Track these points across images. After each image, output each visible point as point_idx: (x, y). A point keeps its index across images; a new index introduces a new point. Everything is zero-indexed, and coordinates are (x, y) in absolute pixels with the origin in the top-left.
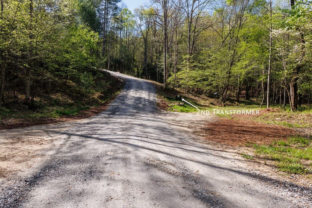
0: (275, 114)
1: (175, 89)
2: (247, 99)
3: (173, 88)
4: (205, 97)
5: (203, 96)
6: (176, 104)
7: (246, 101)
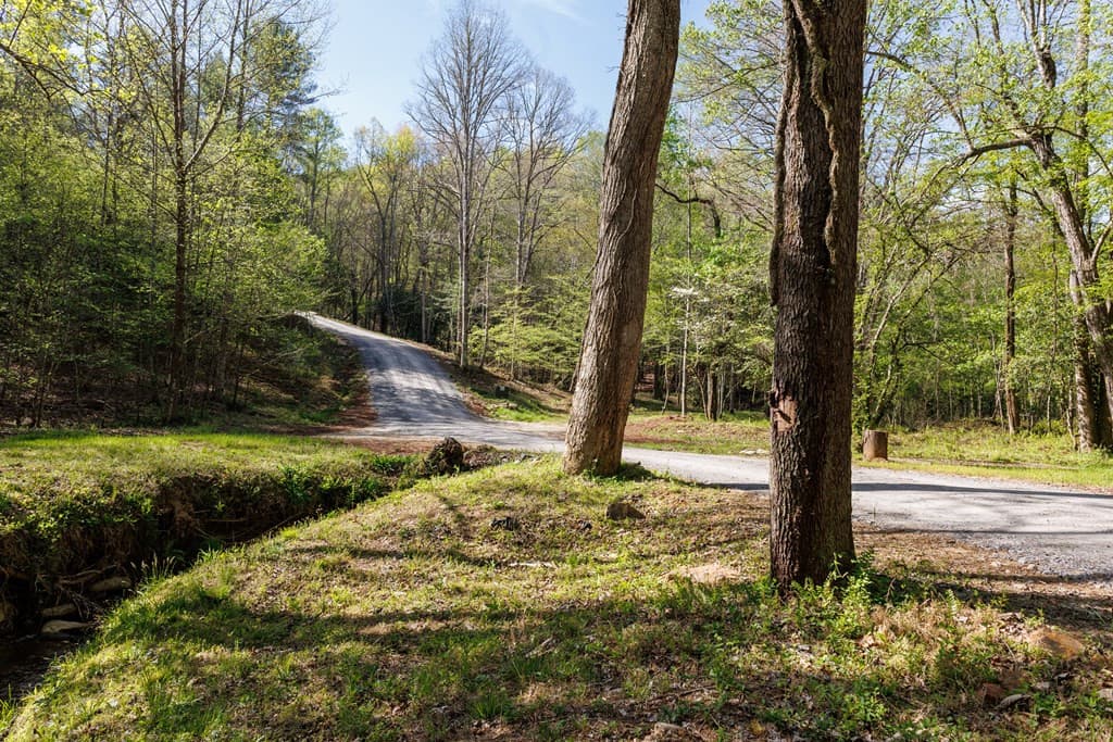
0: (678, 424)
1: (485, 368)
2: (656, 398)
3: (481, 367)
4: (557, 391)
5: (549, 386)
6: (501, 405)
7: (655, 401)
